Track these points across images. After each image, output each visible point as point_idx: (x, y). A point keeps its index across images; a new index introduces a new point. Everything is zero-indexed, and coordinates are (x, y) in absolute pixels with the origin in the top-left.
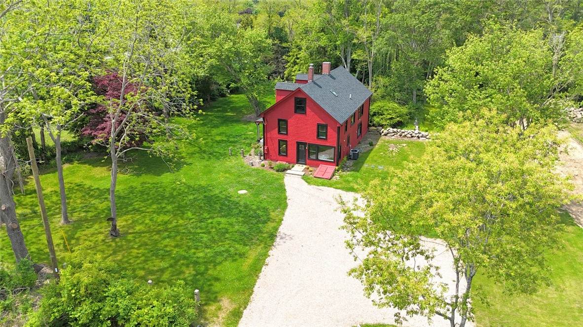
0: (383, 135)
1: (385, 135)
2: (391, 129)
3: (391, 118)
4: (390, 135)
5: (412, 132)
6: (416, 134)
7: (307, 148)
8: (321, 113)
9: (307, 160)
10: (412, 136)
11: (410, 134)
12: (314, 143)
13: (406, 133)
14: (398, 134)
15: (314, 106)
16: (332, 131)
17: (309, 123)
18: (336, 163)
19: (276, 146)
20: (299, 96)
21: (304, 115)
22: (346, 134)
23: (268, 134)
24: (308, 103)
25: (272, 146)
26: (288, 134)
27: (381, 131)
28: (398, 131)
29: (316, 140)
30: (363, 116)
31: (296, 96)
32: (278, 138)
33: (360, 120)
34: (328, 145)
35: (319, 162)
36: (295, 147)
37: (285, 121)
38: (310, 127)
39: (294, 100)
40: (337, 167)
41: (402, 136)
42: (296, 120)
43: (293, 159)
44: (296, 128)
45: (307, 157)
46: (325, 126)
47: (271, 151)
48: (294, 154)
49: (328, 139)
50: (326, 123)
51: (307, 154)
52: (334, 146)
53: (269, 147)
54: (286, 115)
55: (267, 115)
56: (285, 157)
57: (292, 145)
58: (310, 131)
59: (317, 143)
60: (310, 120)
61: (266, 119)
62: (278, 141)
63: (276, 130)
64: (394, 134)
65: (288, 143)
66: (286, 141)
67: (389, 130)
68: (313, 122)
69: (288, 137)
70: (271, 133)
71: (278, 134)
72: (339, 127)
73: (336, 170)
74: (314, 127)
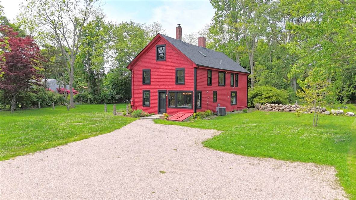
0: (261, 110)
1: (263, 109)
2: (269, 104)
3: (269, 97)
4: (267, 109)
5: (290, 106)
6: (294, 107)
7: (167, 96)
8: (179, 57)
9: (167, 109)
10: (290, 110)
11: (288, 107)
12: (173, 90)
13: (283, 107)
14: (276, 108)
15: (172, 52)
16: (190, 74)
17: (168, 69)
18: (193, 109)
19: (141, 97)
20: (161, 43)
21: (164, 62)
22: (210, 87)
23: (134, 86)
24: (167, 49)
25: (138, 98)
26: (151, 84)
27: (259, 107)
28: (275, 106)
29: (175, 87)
30: (237, 88)
31: (157, 44)
32: (143, 89)
33: (233, 88)
34: (186, 90)
35: (178, 109)
36: (156, 96)
37: (149, 71)
38: (169, 73)
39: (155, 48)
40: (195, 113)
41: (280, 110)
42: (157, 68)
43: (155, 110)
44: (157, 76)
45: (167, 105)
46: (183, 70)
47: (137, 103)
48: (156, 104)
49: (186, 84)
50: (184, 67)
51: (167, 102)
52: (191, 90)
53: (135, 99)
54: (149, 64)
55: (134, 67)
56: (148, 108)
57: (155, 95)
58: (170, 78)
59: (176, 90)
60: (169, 66)
61: (133, 71)
62: (142, 92)
63: (141, 81)
64: (271, 108)
65: (151, 93)
66: (149, 91)
67: (267, 105)
68: (172, 67)
69: (151, 86)
70: (137, 85)
71: (142, 85)
72: (196, 68)
73: (194, 117)
74: (173, 73)
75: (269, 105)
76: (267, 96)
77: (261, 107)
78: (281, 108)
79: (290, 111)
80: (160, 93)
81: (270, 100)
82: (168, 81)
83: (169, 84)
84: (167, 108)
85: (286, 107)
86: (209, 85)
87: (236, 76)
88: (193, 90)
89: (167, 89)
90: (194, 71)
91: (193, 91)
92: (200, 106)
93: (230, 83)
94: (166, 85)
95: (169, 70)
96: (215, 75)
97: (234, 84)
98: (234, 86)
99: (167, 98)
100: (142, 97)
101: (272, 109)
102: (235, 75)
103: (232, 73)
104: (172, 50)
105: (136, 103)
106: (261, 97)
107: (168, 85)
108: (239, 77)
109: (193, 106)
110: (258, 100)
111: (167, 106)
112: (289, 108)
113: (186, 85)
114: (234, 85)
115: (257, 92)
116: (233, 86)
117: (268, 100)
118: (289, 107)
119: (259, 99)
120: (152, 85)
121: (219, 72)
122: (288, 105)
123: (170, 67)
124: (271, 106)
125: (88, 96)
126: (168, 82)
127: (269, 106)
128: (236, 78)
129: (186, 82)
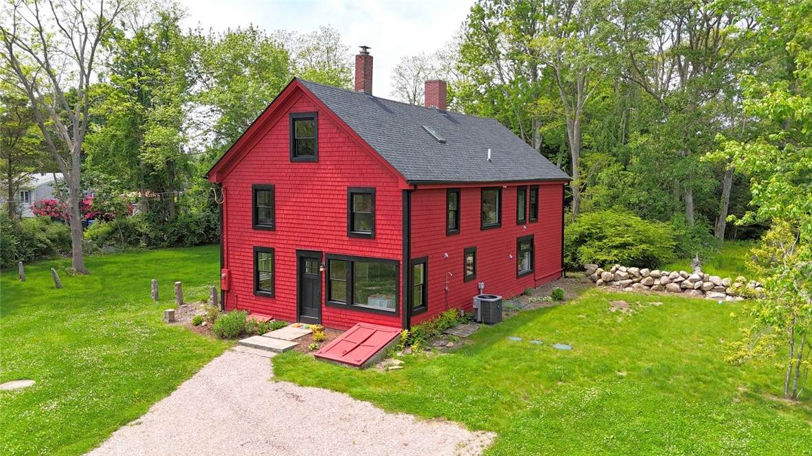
0: (600, 285)
1: (607, 283)
4: (618, 283)
5: (683, 276)
6: (694, 281)
7: (321, 269)
8: (358, 154)
9: (324, 309)
10: (683, 286)
11: (676, 280)
12: (342, 252)
13: (664, 279)
14: (643, 281)
15: (337, 136)
16: (389, 208)
17: (326, 188)
18: (401, 316)
19: (249, 266)
20: (302, 108)
21: (314, 166)
22: (456, 237)
23: (229, 233)
24: (323, 126)
25: (240, 269)
26: (277, 229)
27: (596, 274)
28: (641, 274)
29: (346, 243)
30: (536, 224)
31: (292, 111)
32: (254, 244)
33: (525, 227)
34: (379, 255)
35: (357, 314)
36: (292, 268)
37: (270, 190)
38: (330, 201)
39: (286, 122)
40: (406, 331)
41: (654, 287)
42: (294, 182)
43: (289, 308)
44: (295, 208)
45: (324, 297)
46: (370, 194)
47: (238, 284)
48: (291, 292)
49: (378, 236)
50: (372, 185)
51: (324, 289)
52: (395, 258)
53: (232, 272)
54: (272, 170)
55: (229, 177)
56: (271, 300)
57: (287, 263)
58: (331, 215)
59: (348, 253)
60: (329, 179)
61: (226, 188)
62: (252, 251)
63: (248, 218)
64: (630, 281)
65: (277, 258)
66: (271, 251)
67: (618, 272)
68: (336, 184)
69: (278, 237)
70: (237, 229)
71: (252, 231)
72: (409, 192)
73: (401, 342)
74: (340, 201)
75: (623, 271)
76: (619, 240)
77: (600, 276)
78: (657, 282)
79: (684, 289)
80: (303, 258)
81: (625, 254)
82: (326, 223)
83: (327, 232)
84: (323, 305)
85: (672, 279)
86: (454, 234)
87: (533, 193)
88: (400, 258)
89: (323, 250)
90: (401, 198)
91: (399, 261)
92: (424, 303)
93: (516, 215)
94: (321, 236)
95: (328, 192)
96: (470, 202)
97: (528, 216)
98: (528, 222)
99: (324, 276)
100: (252, 267)
101: (633, 283)
102: (528, 191)
103: (522, 187)
104: (335, 130)
105: (235, 284)
106: (600, 243)
107: (325, 237)
108: (540, 193)
109: (401, 308)
110: (591, 251)
111: (323, 301)
112: (681, 281)
113: (379, 241)
114: (528, 219)
115: (588, 229)
116: (524, 223)
117: (620, 255)
118: (681, 279)
119: (595, 249)
120: (279, 233)
121: (482, 189)
122: (677, 274)
123: (330, 184)
124: (629, 273)
125: (141, 228)
126: (324, 228)
127: (623, 274)
128: (534, 199)
129: (378, 232)
